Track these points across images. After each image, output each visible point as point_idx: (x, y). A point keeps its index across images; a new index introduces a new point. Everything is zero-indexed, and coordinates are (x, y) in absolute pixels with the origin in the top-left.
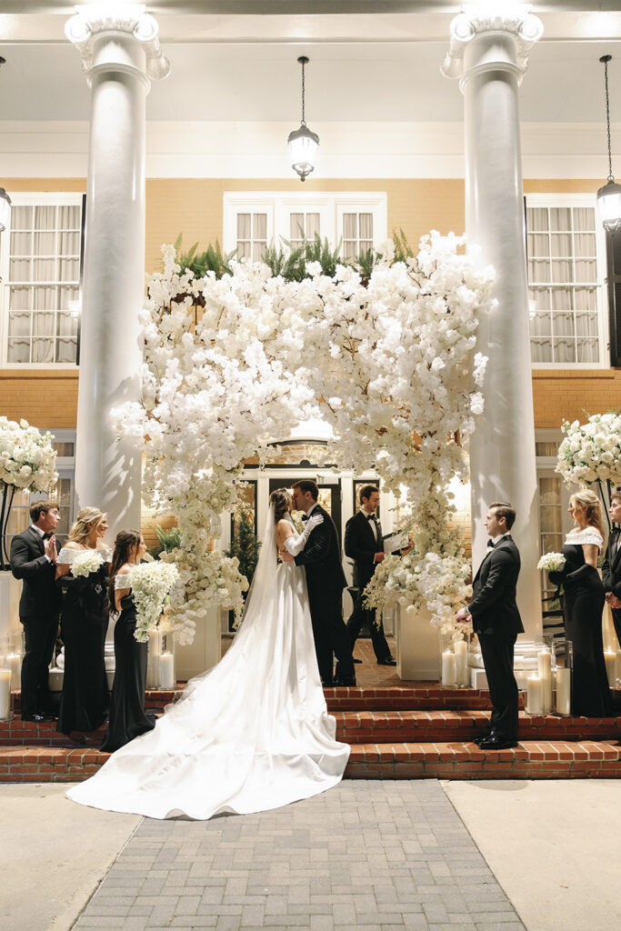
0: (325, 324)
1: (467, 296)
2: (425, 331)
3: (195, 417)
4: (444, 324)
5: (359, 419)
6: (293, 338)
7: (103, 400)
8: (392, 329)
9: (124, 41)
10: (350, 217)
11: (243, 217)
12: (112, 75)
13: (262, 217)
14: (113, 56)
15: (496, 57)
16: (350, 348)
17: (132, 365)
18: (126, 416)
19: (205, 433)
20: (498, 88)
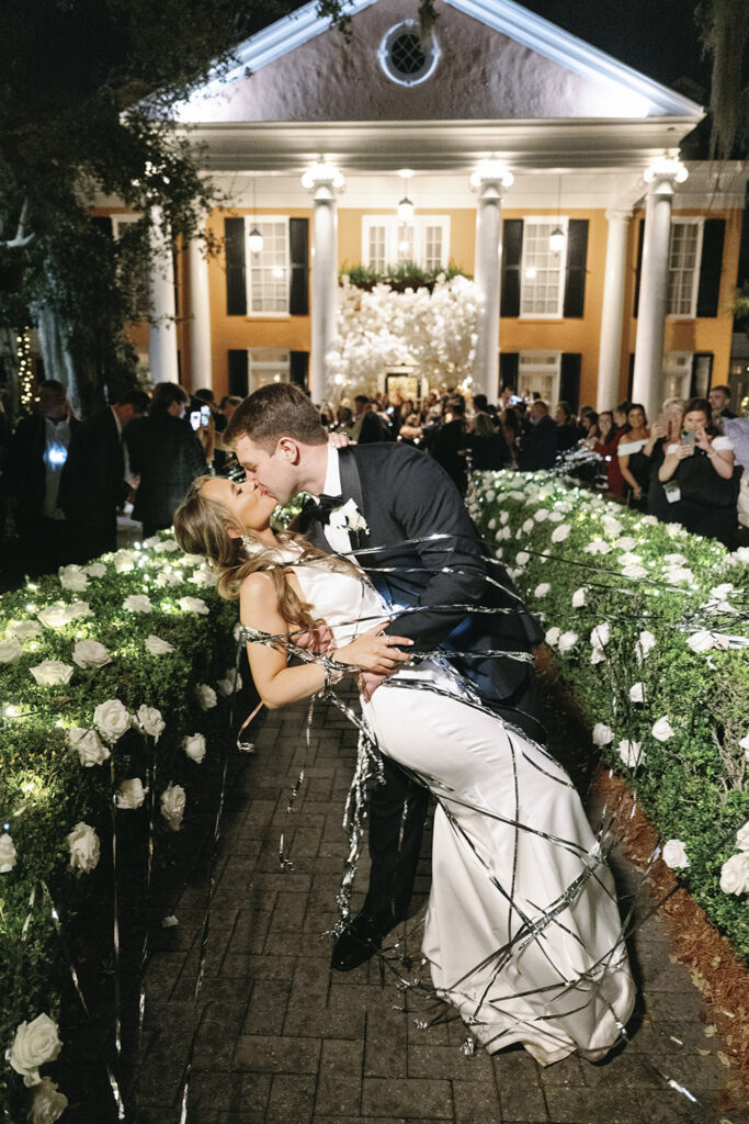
0: (413, 317)
1: (471, 308)
2: (453, 322)
3: (360, 357)
4: (461, 320)
5: (427, 358)
6: (399, 323)
7: (324, 350)
8: (441, 322)
9: (328, 185)
10: (430, 230)
11: (373, 229)
12: (324, 203)
13: (382, 230)
14: (323, 194)
15: (492, 194)
16: (423, 325)
17: (334, 336)
18: (333, 358)
19: (363, 363)
20: (491, 209)
